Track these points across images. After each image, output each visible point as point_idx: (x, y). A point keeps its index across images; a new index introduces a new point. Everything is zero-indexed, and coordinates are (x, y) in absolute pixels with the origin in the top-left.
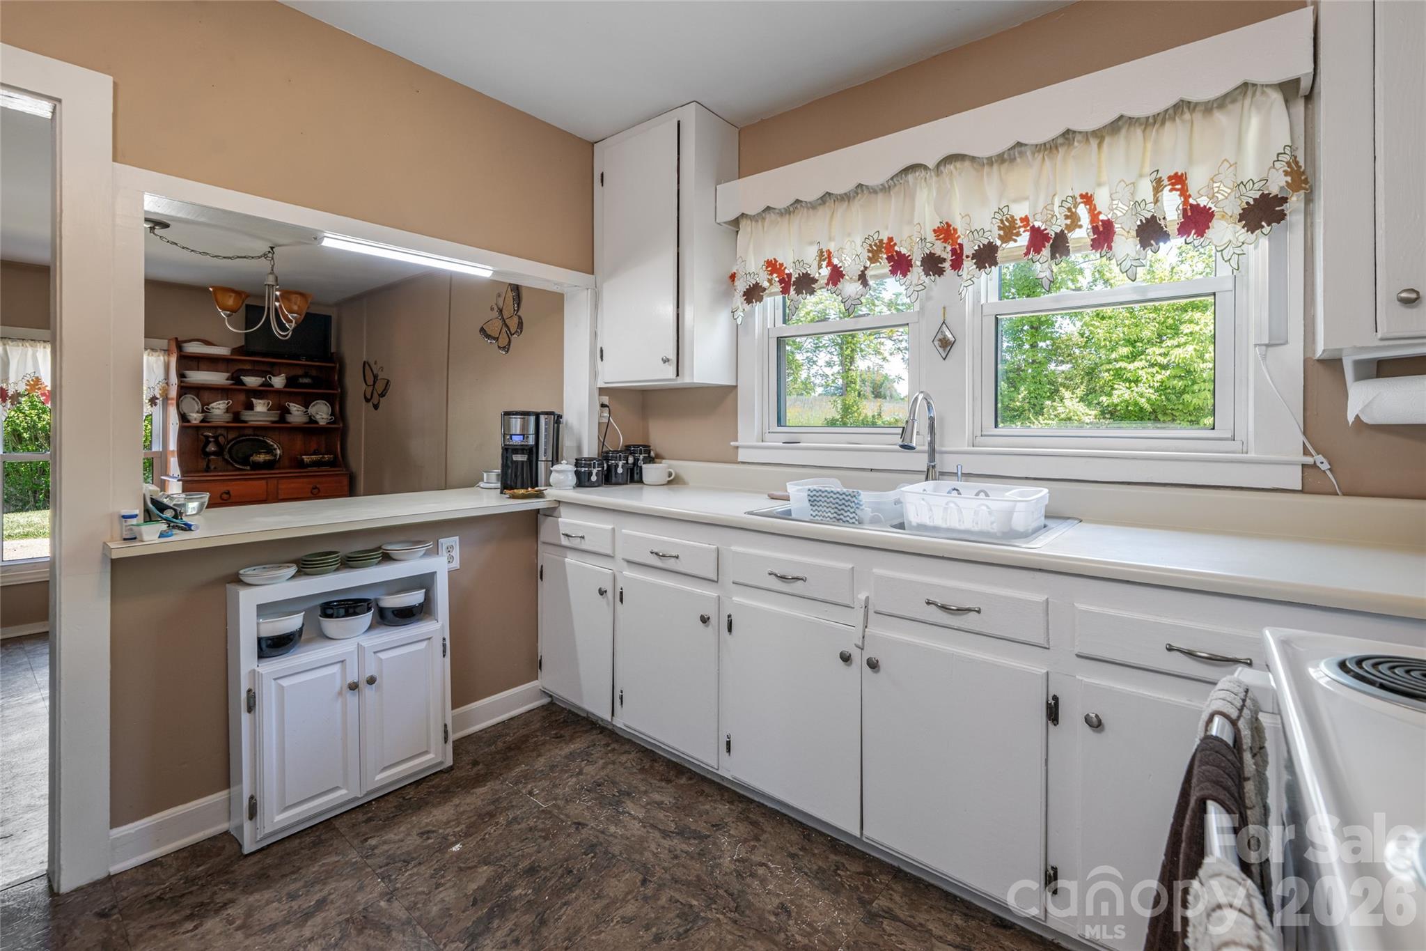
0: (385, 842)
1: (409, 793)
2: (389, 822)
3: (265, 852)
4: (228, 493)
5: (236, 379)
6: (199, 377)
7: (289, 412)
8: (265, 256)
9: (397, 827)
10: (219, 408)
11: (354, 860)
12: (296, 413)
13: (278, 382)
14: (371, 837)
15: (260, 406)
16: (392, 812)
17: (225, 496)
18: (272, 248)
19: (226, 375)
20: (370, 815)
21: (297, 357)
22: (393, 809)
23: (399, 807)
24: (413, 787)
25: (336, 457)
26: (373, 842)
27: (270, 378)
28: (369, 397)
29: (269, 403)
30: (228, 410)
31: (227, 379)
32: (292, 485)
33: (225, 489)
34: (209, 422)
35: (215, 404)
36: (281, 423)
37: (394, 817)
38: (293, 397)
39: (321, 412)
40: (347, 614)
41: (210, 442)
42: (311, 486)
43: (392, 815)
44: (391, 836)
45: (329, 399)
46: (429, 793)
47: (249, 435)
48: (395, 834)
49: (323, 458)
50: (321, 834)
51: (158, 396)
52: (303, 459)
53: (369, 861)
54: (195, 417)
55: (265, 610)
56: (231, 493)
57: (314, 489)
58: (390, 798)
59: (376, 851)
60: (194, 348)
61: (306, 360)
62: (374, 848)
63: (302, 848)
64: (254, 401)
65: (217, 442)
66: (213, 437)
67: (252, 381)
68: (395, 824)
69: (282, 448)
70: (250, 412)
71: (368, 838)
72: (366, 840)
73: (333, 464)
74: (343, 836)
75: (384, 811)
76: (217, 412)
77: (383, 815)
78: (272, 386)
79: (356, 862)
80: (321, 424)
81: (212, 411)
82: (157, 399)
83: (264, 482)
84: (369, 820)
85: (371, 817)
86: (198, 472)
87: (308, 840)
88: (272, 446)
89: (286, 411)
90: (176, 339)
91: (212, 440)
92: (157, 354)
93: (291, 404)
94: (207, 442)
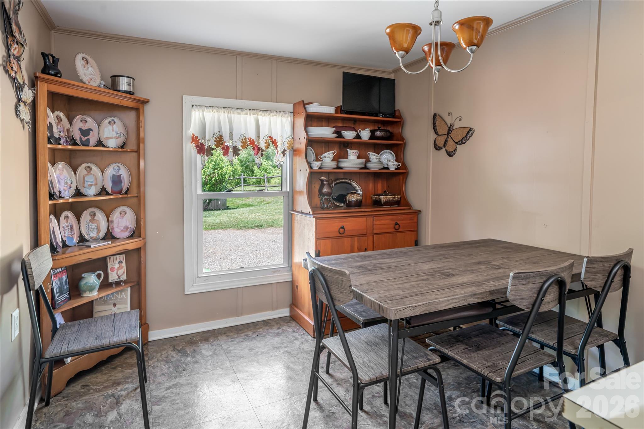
4: (343, 228)
5: (338, 133)
6: (316, 132)
10: (329, 157)
12: (374, 161)
13: (365, 134)
15: (352, 154)
17: (342, 231)
19: (333, 129)
25: (402, 198)
27: (360, 132)
29: (358, 153)
30: (333, 159)
31: (333, 134)
32: (383, 222)
33: (341, 225)
34: (323, 169)
35: (327, 154)
36: (364, 169)
39: (391, 160)
41: (325, 185)
42: (394, 223)
45: (394, 149)
47: (342, 179)
49: (394, 198)
52: (380, 199)
54: (316, 165)
56: (345, 228)
57: (395, 225)
60: (314, 108)
61: (382, 117)
64: (349, 151)
65: (328, 185)
66: (326, 181)
67: (349, 135)
69: (363, 190)
70: (345, 161)
76: (327, 160)
78: (361, 138)
80: (391, 169)
81: (324, 160)
82: (286, 151)
88: (356, 187)
89: (368, 160)
90: (301, 101)
91: (326, 183)
93: (371, 153)
94: (322, 185)
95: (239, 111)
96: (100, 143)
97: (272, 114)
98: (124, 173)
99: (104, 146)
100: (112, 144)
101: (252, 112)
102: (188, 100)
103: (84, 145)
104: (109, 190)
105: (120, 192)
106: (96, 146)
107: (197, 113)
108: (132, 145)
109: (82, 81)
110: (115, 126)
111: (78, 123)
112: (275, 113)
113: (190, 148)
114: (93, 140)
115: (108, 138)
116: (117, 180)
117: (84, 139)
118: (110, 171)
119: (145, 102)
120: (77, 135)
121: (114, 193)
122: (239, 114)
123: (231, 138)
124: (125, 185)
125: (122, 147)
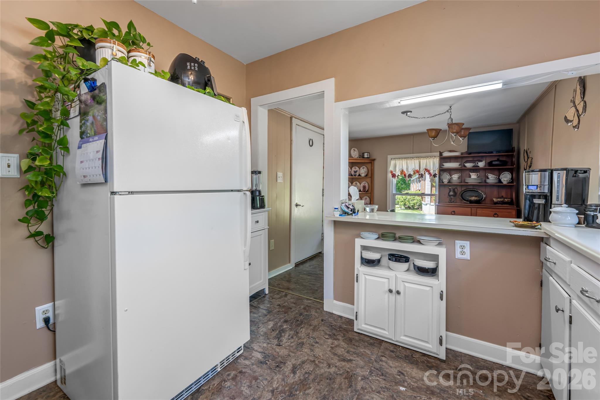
0: (386, 363)
1: (416, 355)
2: (397, 358)
3: (359, 335)
5: (462, 165)
6: (447, 165)
7: (488, 178)
8: (448, 111)
9: (396, 362)
10: (455, 177)
11: (372, 358)
12: (492, 178)
13: (481, 164)
14: (385, 357)
15: (473, 175)
16: (402, 356)
17: (453, 213)
18: (450, 107)
19: (459, 163)
20: (395, 350)
21: (492, 152)
22: (404, 355)
23: (406, 357)
24: (421, 354)
25: (512, 200)
26: (384, 359)
27: (477, 163)
28: (526, 169)
29: (478, 175)
30: (459, 178)
31: (459, 165)
32: (484, 212)
34: (452, 183)
35: (453, 176)
36: (484, 184)
37: (400, 358)
38: (492, 171)
39: (506, 178)
40: (396, 261)
41: (451, 191)
42: (494, 213)
43: (401, 357)
44: (391, 363)
45: (511, 171)
46: (423, 362)
47: (470, 188)
48: (392, 363)
49: (504, 200)
50: (376, 343)
51: (437, 174)
52: (494, 200)
53: (375, 363)
54: (446, 181)
55: (364, 248)
56: (455, 212)
57: (495, 214)
58: (408, 351)
59: (380, 362)
60: (446, 154)
61: (498, 153)
62: (381, 361)
63: (367, 342)
64: (471, 174)
65: (454, 191)
67: (469, 165)
68: (397, 360)
70: (469, 179)
71: (384, 356)
72: (383, 356)
73: (511, 203)
74: (380, 349)
75: (400, 353)
76: (454, 179)
77: (398, 354)
78: (479, 167)
79: (371, 359)
80: (505, 183)
81: (453, 178)
83: (470, 209)
84: (393, 351)
85: (394, 351)
86: (446, 202)
87: (371, 341)
89: (486, 178)
90: (440, 151)
91: (452, 190)
92: (436, 158)
93: (489, 174)
94: (450, 191)
95: (411, 159)
96: (359, 175)
97: (428, 158)
98: (367, 185)
99: (361, 176)
100: (363, 175)
101: (417, 158)
102: (389, 157)
103: (355, 176)
104: (362, 190)
105: (365, 191)
106: (358, 176)
107: (393, 161)
108: (370, 175)
109: (353, 157)
110: (364, 169)
111: (353, 169)
112: (430, 158)
113: (390, 175)
114: (357, 174)
115: (362, 173)
116: (364, 187)
117: (355, 174)
118: (362, 184)
119: (374, 160)
120: (353, 173)
121: (363, 191)
122: (412, 160)
123: (407, 169)
124: (367, 189)
125: (366, 176)
